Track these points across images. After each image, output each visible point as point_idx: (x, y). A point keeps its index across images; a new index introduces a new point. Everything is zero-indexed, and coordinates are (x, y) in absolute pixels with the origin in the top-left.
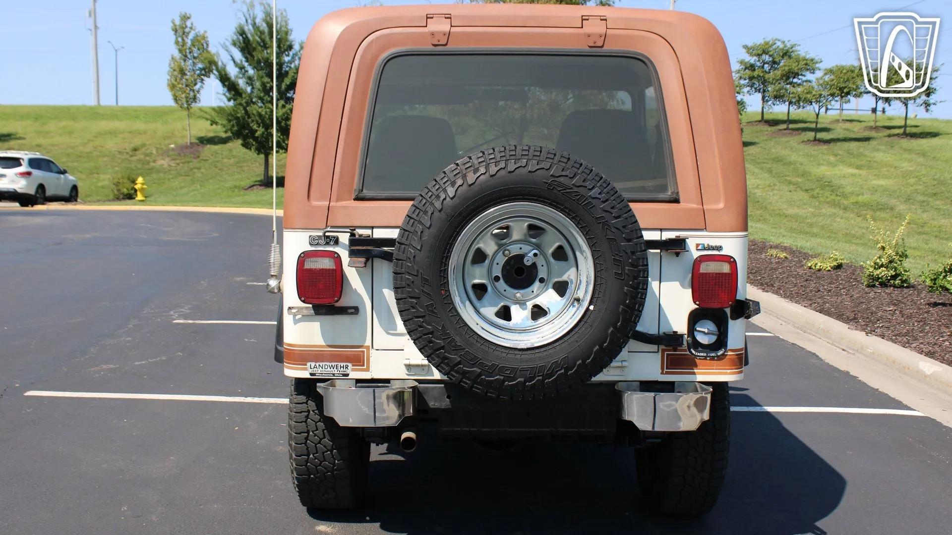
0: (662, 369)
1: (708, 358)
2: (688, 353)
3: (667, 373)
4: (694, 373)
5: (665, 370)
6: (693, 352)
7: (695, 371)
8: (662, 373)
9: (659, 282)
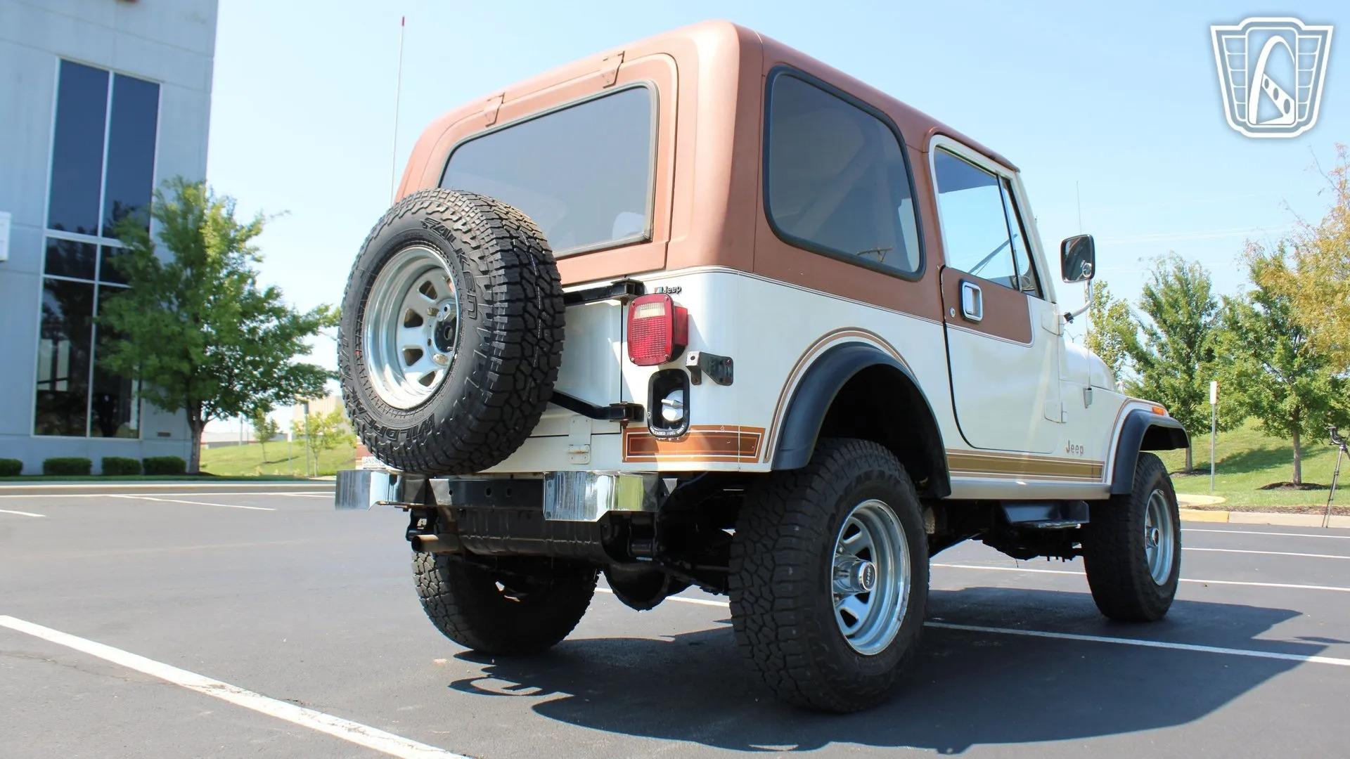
0: (624, 455)
1: (670, 439)
2: (649, 433)
3: (630, 460)
4: (655, 460)
5: (627, 457)
6: (653, 431)
7: (656, 456)
8: (624, 461)
9: (619, 343)
